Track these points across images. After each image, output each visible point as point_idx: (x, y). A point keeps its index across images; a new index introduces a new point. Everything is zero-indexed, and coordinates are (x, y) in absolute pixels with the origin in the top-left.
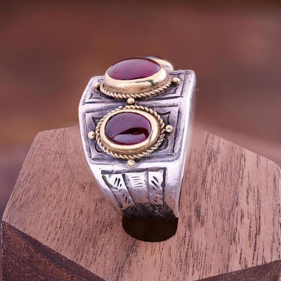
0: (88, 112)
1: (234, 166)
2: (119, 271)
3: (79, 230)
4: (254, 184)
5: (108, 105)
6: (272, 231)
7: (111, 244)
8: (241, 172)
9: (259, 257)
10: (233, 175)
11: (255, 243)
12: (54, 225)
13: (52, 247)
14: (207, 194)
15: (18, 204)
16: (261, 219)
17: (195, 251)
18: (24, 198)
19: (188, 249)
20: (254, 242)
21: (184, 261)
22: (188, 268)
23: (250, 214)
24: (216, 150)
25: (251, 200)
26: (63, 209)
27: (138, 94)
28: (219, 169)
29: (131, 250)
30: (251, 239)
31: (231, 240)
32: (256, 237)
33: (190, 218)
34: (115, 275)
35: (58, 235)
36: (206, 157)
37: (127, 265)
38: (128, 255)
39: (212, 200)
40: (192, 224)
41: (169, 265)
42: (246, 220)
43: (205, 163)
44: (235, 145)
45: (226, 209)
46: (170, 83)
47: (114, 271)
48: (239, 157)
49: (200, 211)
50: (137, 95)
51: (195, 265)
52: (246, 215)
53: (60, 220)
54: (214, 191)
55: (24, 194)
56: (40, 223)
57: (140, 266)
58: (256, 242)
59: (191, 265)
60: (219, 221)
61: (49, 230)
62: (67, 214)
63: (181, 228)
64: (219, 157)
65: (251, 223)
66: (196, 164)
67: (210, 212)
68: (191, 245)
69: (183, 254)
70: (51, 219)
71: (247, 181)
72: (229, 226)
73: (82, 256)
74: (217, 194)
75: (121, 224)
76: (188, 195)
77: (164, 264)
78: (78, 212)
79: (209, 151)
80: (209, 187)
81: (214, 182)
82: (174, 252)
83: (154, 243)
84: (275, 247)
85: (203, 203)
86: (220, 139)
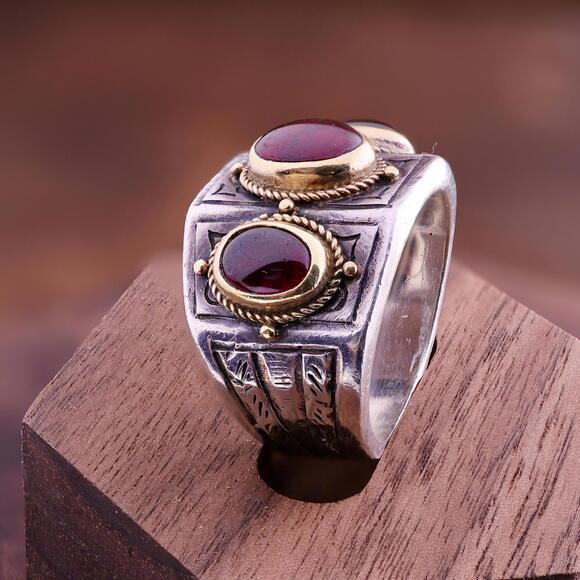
0: (202, 221)
1: (537, 369)
2: (217, 549)
3: (166, 458)
4: (568, 410)
5: (242, 210)
6: (571, 512)
7: (218, 495)
8: (548, 383)
9: (523, 561)
10: (528, 386)
11: (525, 533)
12: (119, 443)
13: (99, 486)
14: (460, 419)
15: (62, 393)
16: (557, 485)
17: (390, 531)
18: (80, 384)
19: (376, 525)
20: (523, 530)
21: (358, 548)
22: (362, 564)
23: (536, 470)
24: (511, 333)
25: (549, 443)
26: (149, 413)
27: (305, 192)
28: (503, 372)
29: (255, 512)
30: (520, 524)
31: (474, 520)
32: (531, 520)
33: (404, 464)
34: (204, 556)
35: (120, 462)
36: (486, 344)
37: (236, 541)
38: (246, 522)
39: (465, 432)
40: (405, 476)
41: (324, 552)
42: (523, 483)
43: (477, 356)
44: (555, 326)
45: (489, 454)
46: (377, 177)
47: (206, 548)
48: (556, 352)
49: (430, 452)
50: (302, 195)
51: (380, 559)
52: (526, 471)
53: (136, 434)
54: (476, 414)
55: (82, 375)
56: (93, 435)
57: (263, 546)
58: (527, 529)
59: (370, 559)
60: (463, 478)
61: (105, 452)
62: (152, 425)
63: (378, 481)
64: (513, 348)
65: (532, 488)
66: (457, 357)
67: (452, 458)
68: (385, 518)
69: (362, 535)
70: (117, 431)
71: (554, 403)
72: (481, 491)
73: (153, 510)
74: (480, 421)
75: (255, 457)
76: (417, 417)
77: (315, 549)
78: (176, 423)
79: (496, 334)
80: (467, 405)
81: (481, 397)
82: (345, 527)
83: (310, 504)
84: (565, 546)
85: (444, 437)
86: (528, 313)
